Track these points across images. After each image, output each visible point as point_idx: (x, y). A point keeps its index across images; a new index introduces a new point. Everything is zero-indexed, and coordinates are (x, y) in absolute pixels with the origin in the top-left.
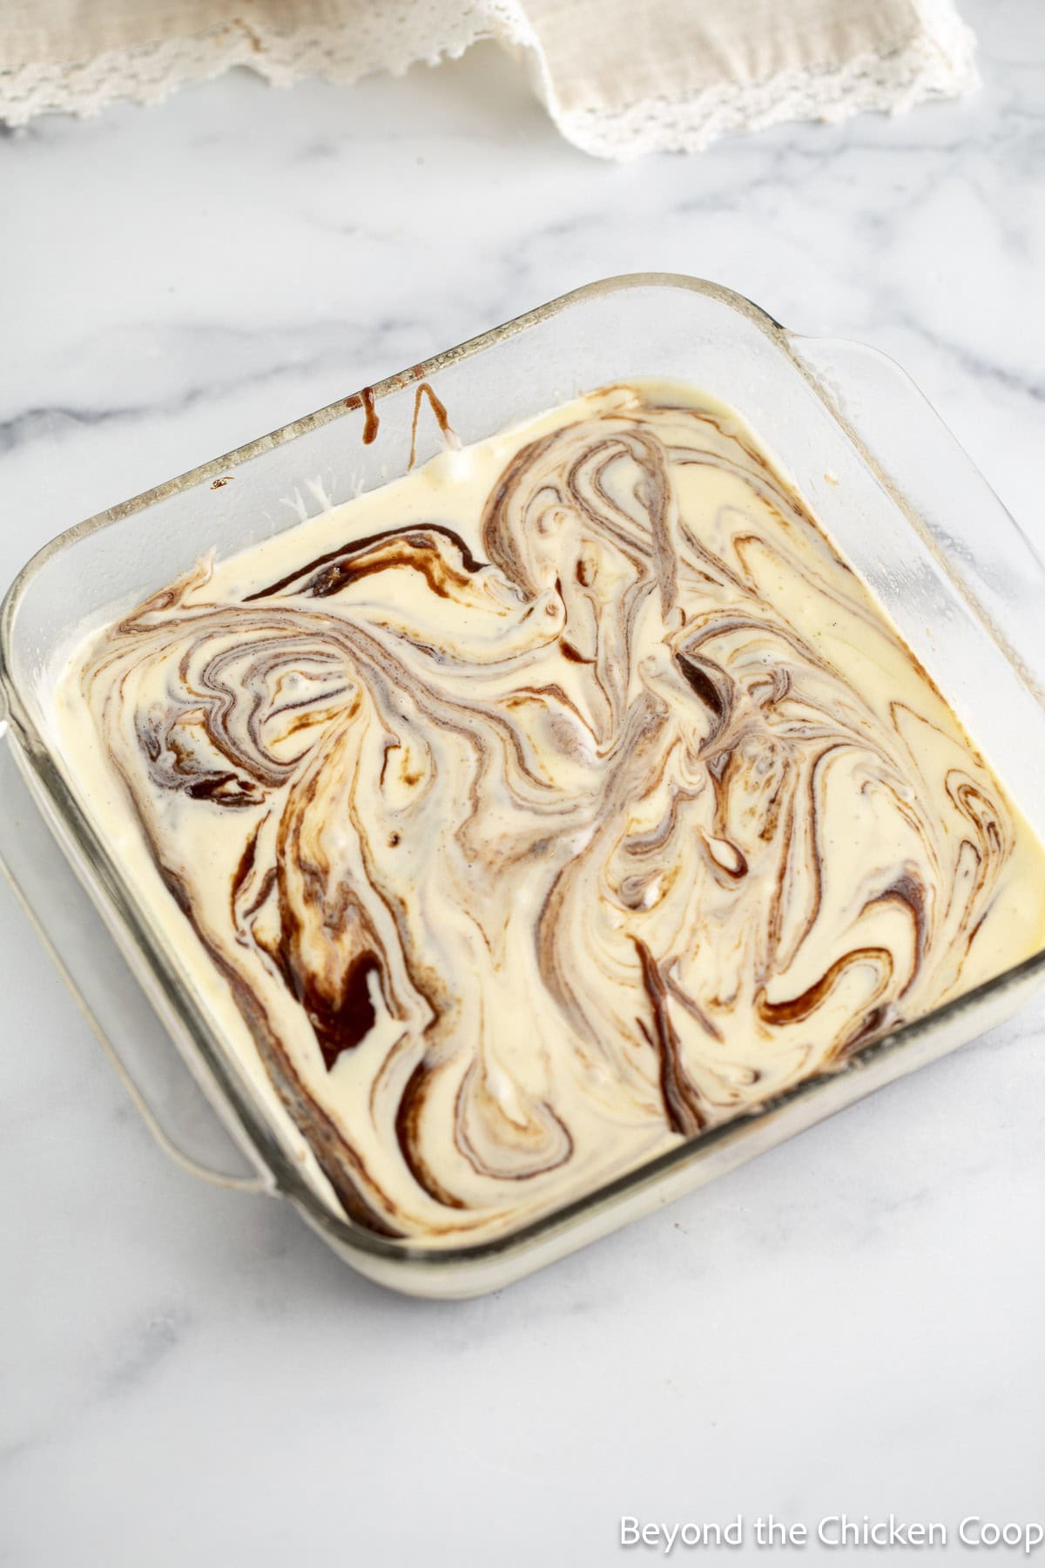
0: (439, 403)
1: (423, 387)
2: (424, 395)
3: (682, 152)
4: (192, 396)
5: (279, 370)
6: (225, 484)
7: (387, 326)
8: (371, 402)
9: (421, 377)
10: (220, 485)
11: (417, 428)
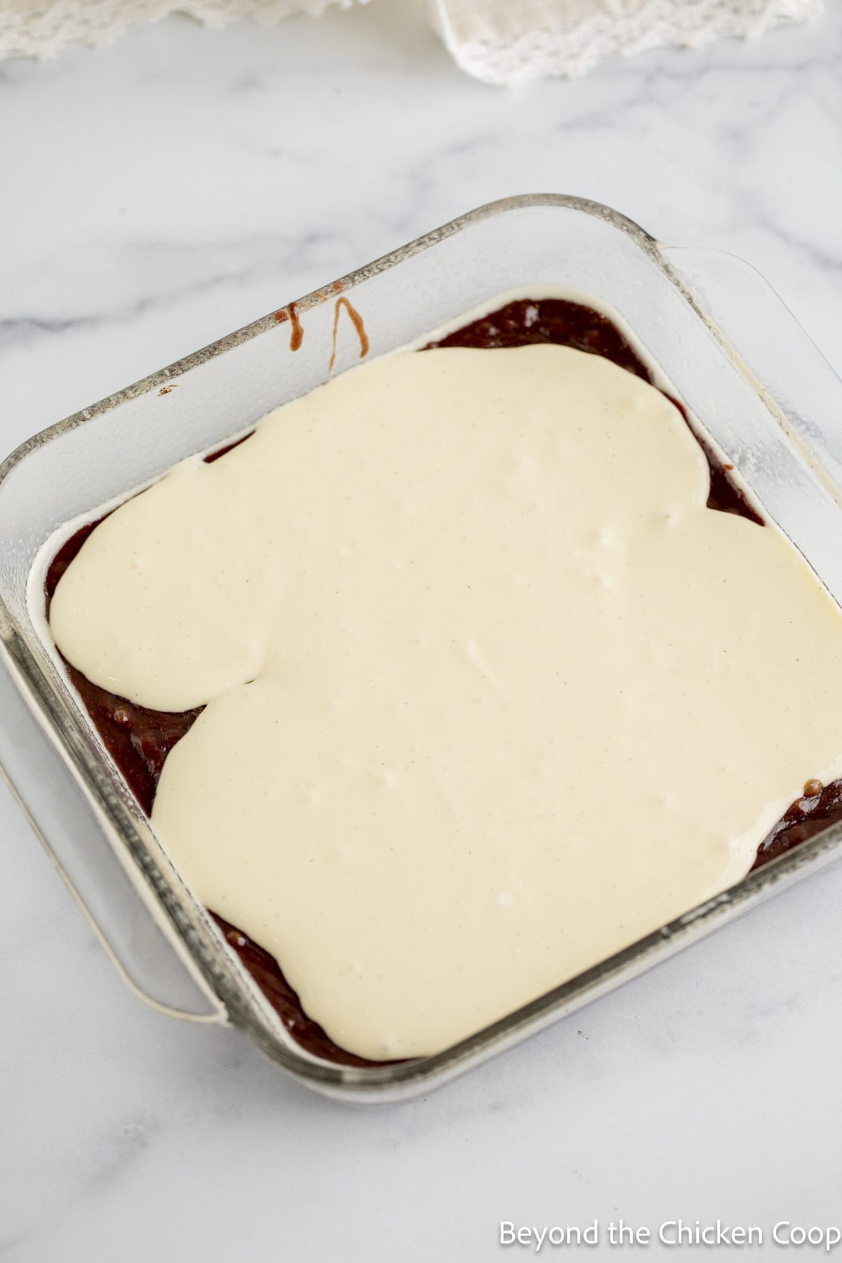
0: (356, 313)
1: (341, 300)
2: (343, 307)
3: (564, 77)
4: (143, 305)
5: (218, 280)
6: (170, 391)
7: (311, 238)
8: (296, 314)
9: (339, 292)
10: (166, 392)
11: (338, 334)
